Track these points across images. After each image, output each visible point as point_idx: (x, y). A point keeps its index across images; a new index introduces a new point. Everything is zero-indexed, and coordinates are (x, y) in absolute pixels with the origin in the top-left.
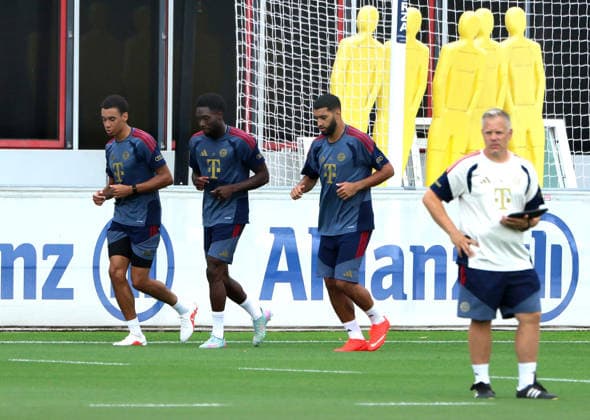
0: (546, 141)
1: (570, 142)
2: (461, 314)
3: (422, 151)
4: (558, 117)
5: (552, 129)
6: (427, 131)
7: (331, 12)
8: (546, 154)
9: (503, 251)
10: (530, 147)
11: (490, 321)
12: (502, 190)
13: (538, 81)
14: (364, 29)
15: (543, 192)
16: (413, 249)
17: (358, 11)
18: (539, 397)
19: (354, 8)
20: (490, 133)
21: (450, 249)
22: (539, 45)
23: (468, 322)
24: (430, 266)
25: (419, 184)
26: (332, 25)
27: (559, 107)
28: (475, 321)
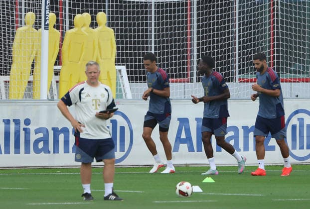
0: (117, 76)
1: (128, 77)
2: (77, 160)
3: (57, 82)
4: (122, 65)
5: (120, 71)
6: (59, 72)
7: (12, 15)
8: (117, 82)
9: (97, 130)
10: (109, 79)
11: (90, 163)
12: (96, 100)
13: (112, 47)
14: (28, 23)
15: (115, 101)
16: (53, 129)
17: (25, 15)
18: (115, 199)
19: (23, 13)
20: (91, 73)
21: (71, 128)
22: (113, 30)
23: (80, 164)
24: (61, 137)
25: (56, 98)
26: (12, 21)
27: (123, 60)
28: (83, 163)
